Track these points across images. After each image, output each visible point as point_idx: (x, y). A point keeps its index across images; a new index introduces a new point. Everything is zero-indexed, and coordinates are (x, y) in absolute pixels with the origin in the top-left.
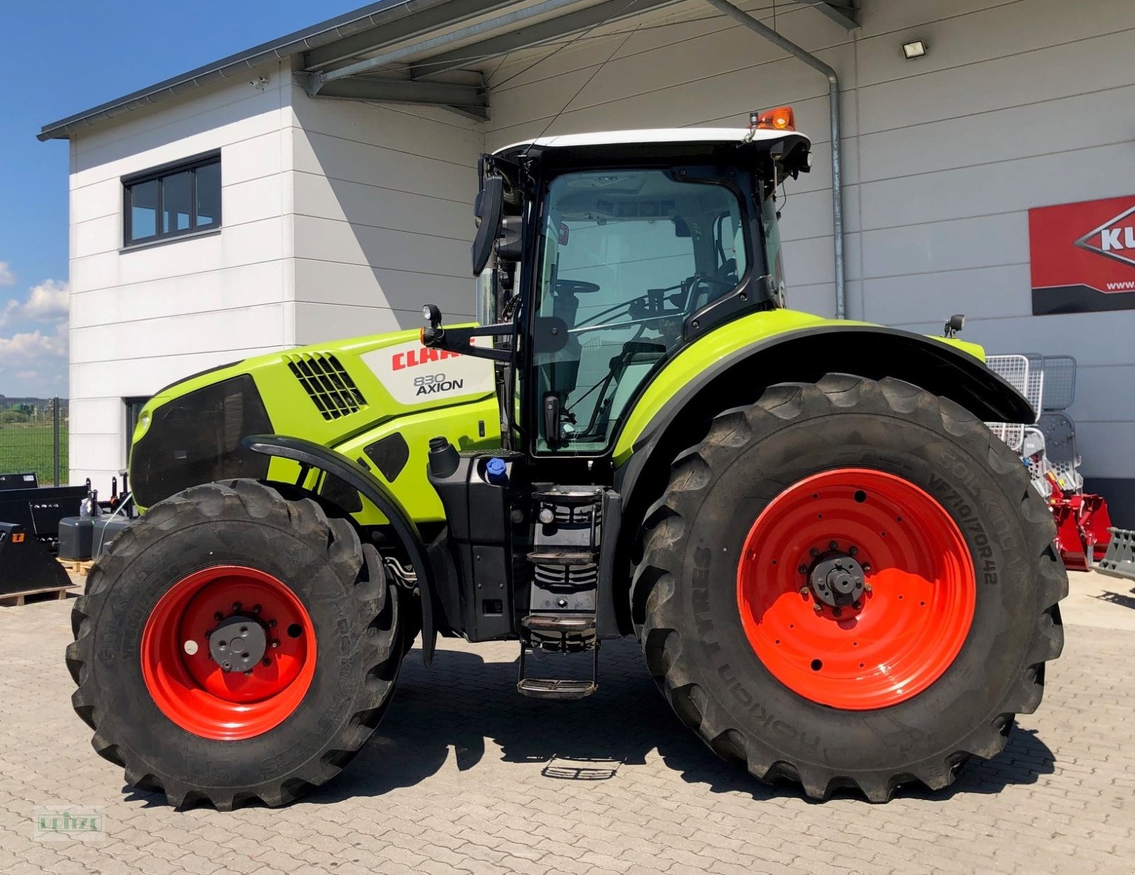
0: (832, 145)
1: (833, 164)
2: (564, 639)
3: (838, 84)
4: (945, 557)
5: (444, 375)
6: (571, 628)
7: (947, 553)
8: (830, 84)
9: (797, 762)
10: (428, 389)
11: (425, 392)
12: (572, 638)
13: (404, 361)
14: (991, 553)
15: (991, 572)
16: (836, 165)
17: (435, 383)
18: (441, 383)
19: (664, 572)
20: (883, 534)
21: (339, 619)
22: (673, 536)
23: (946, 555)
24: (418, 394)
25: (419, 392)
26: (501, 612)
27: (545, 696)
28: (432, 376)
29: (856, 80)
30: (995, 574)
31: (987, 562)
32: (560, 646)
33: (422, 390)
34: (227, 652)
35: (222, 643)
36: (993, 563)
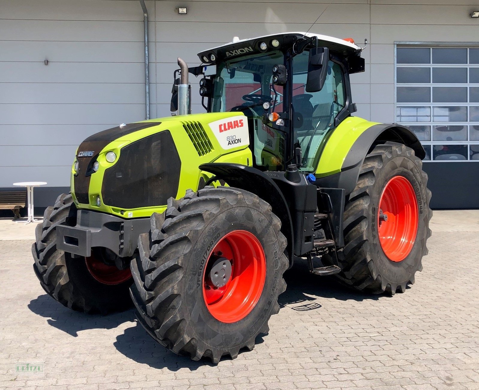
0: (145, 44)
1: (145, 52)
2: (317, 251)
3: (148, 17)
4: (405, 206)
5: (235, 136)
6: (319, 246)
7: (407, 205)
8: (144, 17)
9: (391, 283)
10: (231, 143)
11: (230, 144)
12: (319, 250)
13: (223, 128)
14: (422, 204)
15: (421, 210)
16: (147, 52)
17: (233, 140)
18: (235, 140)
19: (365, 217)
20: (386, 200)
21: (275, 252)
22: (366, 203)
23: (406, 206)
24: (228, 145)
25: (229, 144)
26: (311, 241)
27: (329, 274)
28: (232, 136)
29: (155, 17)
30: (422, 210)
31: (421, 207)
32: (316, 254)
33: (229, 143)
34: (218, 277)
35: (216, 273)
36: (422, 207)
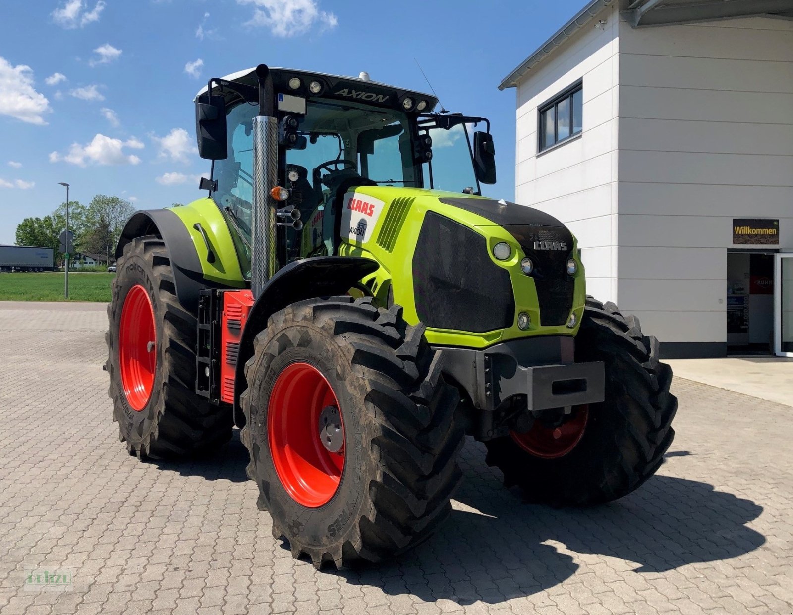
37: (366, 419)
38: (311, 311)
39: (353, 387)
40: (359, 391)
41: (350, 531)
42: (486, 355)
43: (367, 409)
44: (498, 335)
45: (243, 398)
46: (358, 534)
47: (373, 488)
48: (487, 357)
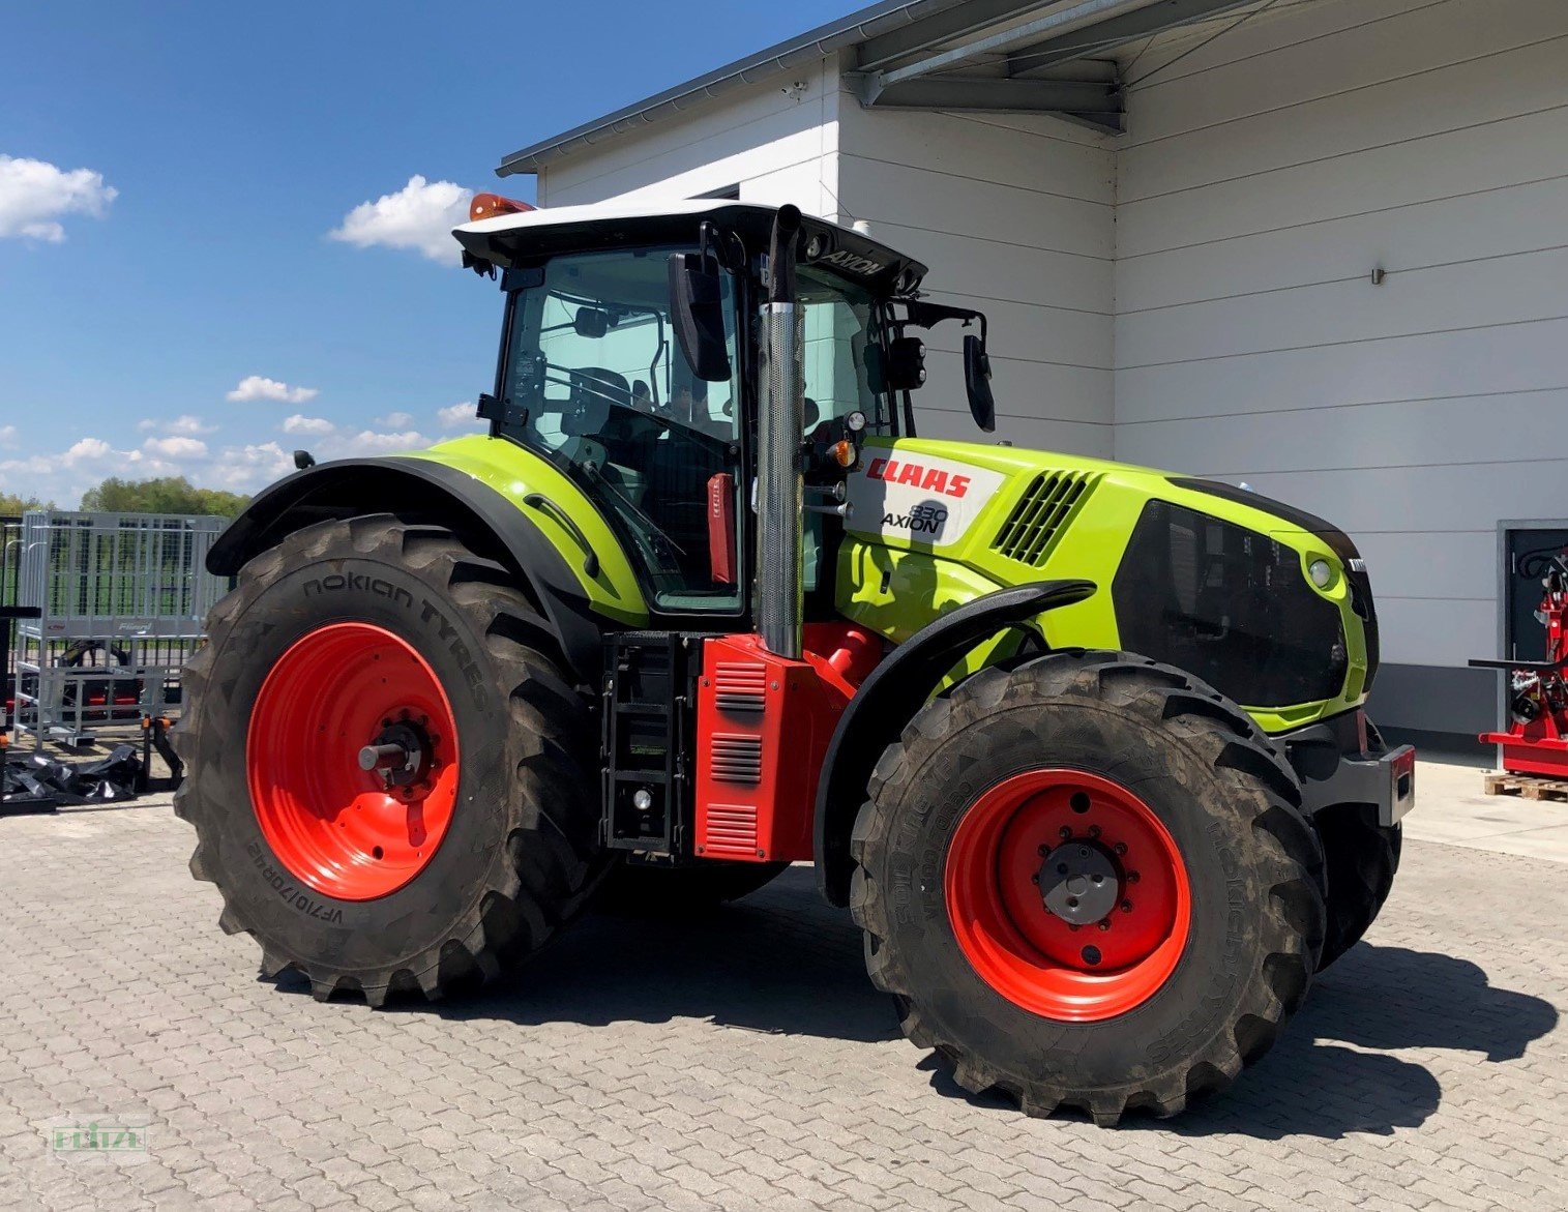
37: (1256, 855)
38: (1094, 678)
39: (1220, 806)
40: (1236, 812)
41: (1210, 1046)
42: (1288, 743)
43: (1257, 838)
44: (1314, 710)
45: (863, 843)
46: (1231, 1047)
47: (1270, 967)
48: (1290, 747)
